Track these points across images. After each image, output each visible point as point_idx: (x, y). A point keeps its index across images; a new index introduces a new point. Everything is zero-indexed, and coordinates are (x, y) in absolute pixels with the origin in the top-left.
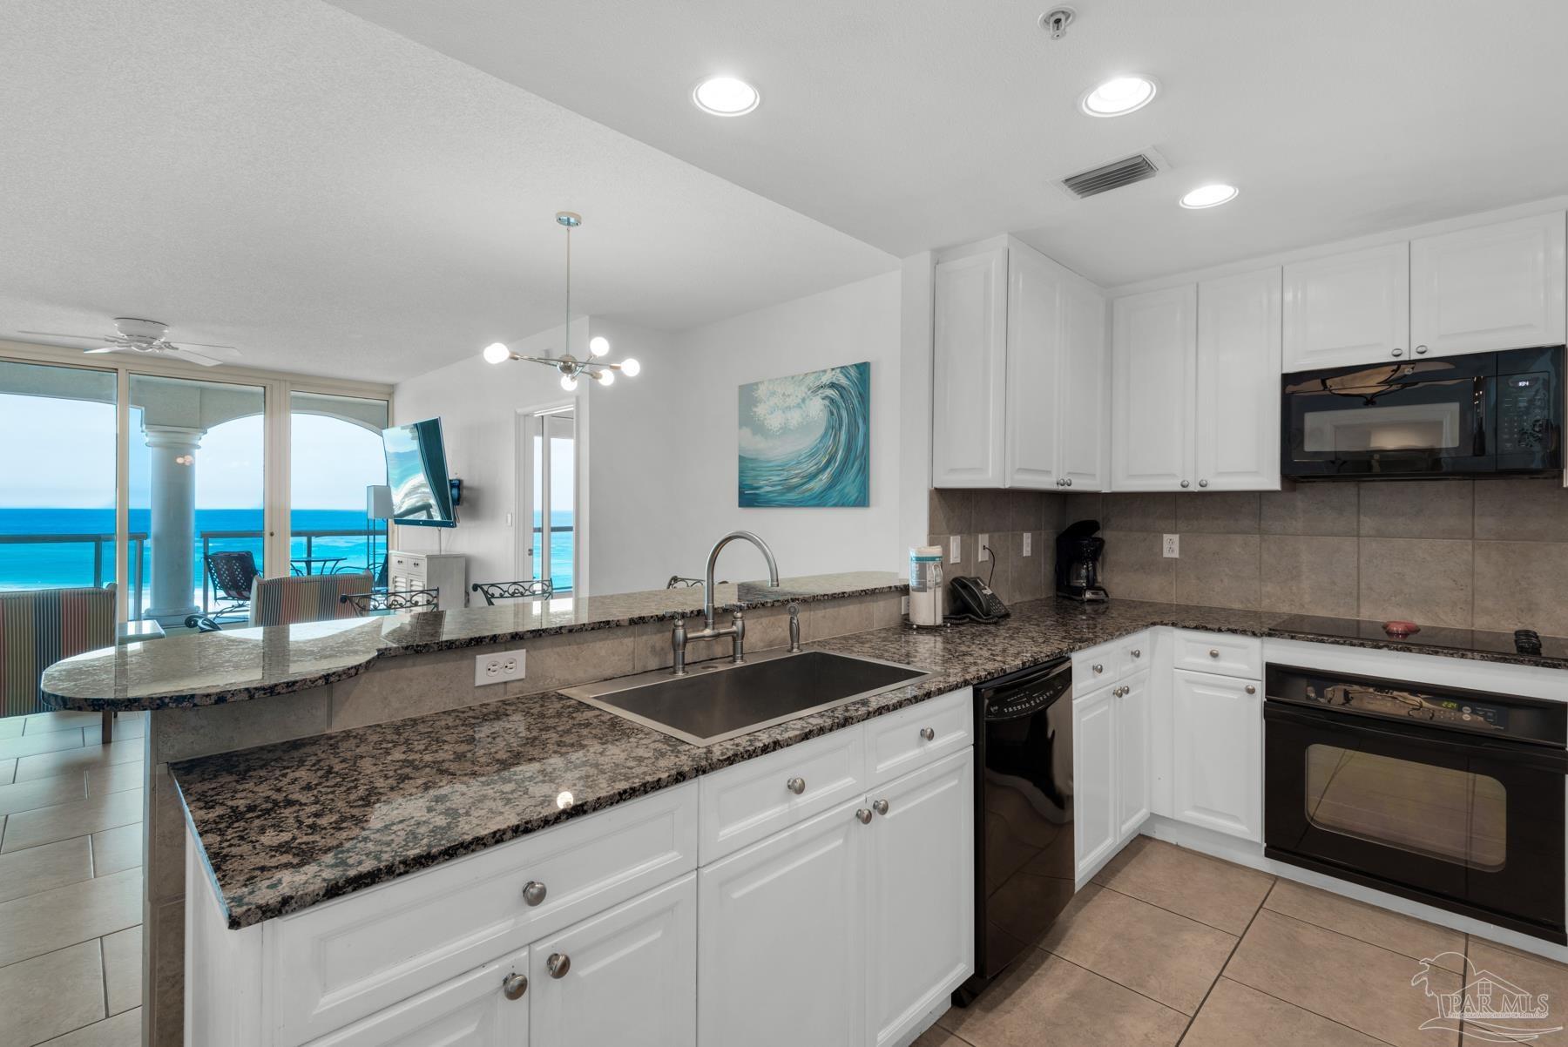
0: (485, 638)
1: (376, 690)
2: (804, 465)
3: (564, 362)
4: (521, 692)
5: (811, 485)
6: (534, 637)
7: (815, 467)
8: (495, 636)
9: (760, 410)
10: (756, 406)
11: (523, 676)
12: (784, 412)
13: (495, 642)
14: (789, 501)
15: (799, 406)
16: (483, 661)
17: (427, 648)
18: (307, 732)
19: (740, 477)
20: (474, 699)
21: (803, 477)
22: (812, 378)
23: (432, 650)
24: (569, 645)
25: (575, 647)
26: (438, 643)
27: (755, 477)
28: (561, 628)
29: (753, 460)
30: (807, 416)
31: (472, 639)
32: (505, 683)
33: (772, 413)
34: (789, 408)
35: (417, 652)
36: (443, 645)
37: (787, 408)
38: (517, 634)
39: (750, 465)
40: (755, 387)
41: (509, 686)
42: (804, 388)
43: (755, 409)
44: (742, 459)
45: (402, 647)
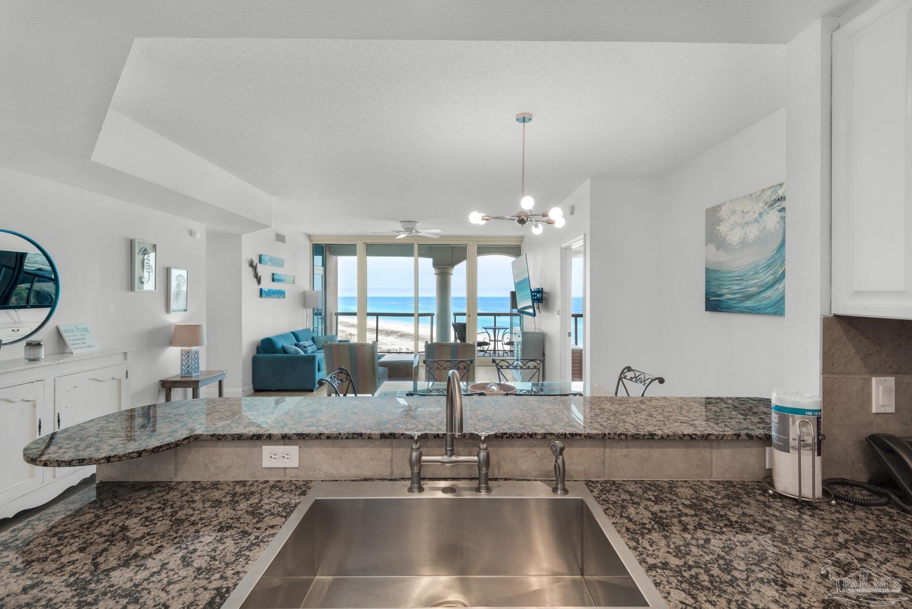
0: (263, 435)
1: (201, 459)
2: (762, 275)
3: (519, 217)
4: (296, 477)
5: (768, 293)
6: (299, 439)
7: (772, 277)
8: (270, 434)
9: (723, 228)
10: (719, 225)
11: (297, 466)
12: (742, 227)
13: (270, 439)
14: (748, 308)
15: (756, 221)
16: (268, 450)
17: (225, 437)
18: (163, 478)
19: (707, 286)
20: (263, 476)
21: (760, 286)
22: (769, 193)
23: (228, 439)
24: (334, 447)
25: (339, 449)
26: (232, 435)
27: (719, 286)
28: (320, 434)
29: (716, 271)
30: (764, 229)
31: (254, 435)
32: (285, 468)
33: (732, 229)
34: (747, 223)
35: (218, 439)
36: (235, 436)
37: (745, 224)
38: (286, 435)
39: (714, 276)
40: (719, 209)
41: (287, 470)
42: (761, 204)
43: (718, 228)
44: (708, 271)
45: (210, 435)
